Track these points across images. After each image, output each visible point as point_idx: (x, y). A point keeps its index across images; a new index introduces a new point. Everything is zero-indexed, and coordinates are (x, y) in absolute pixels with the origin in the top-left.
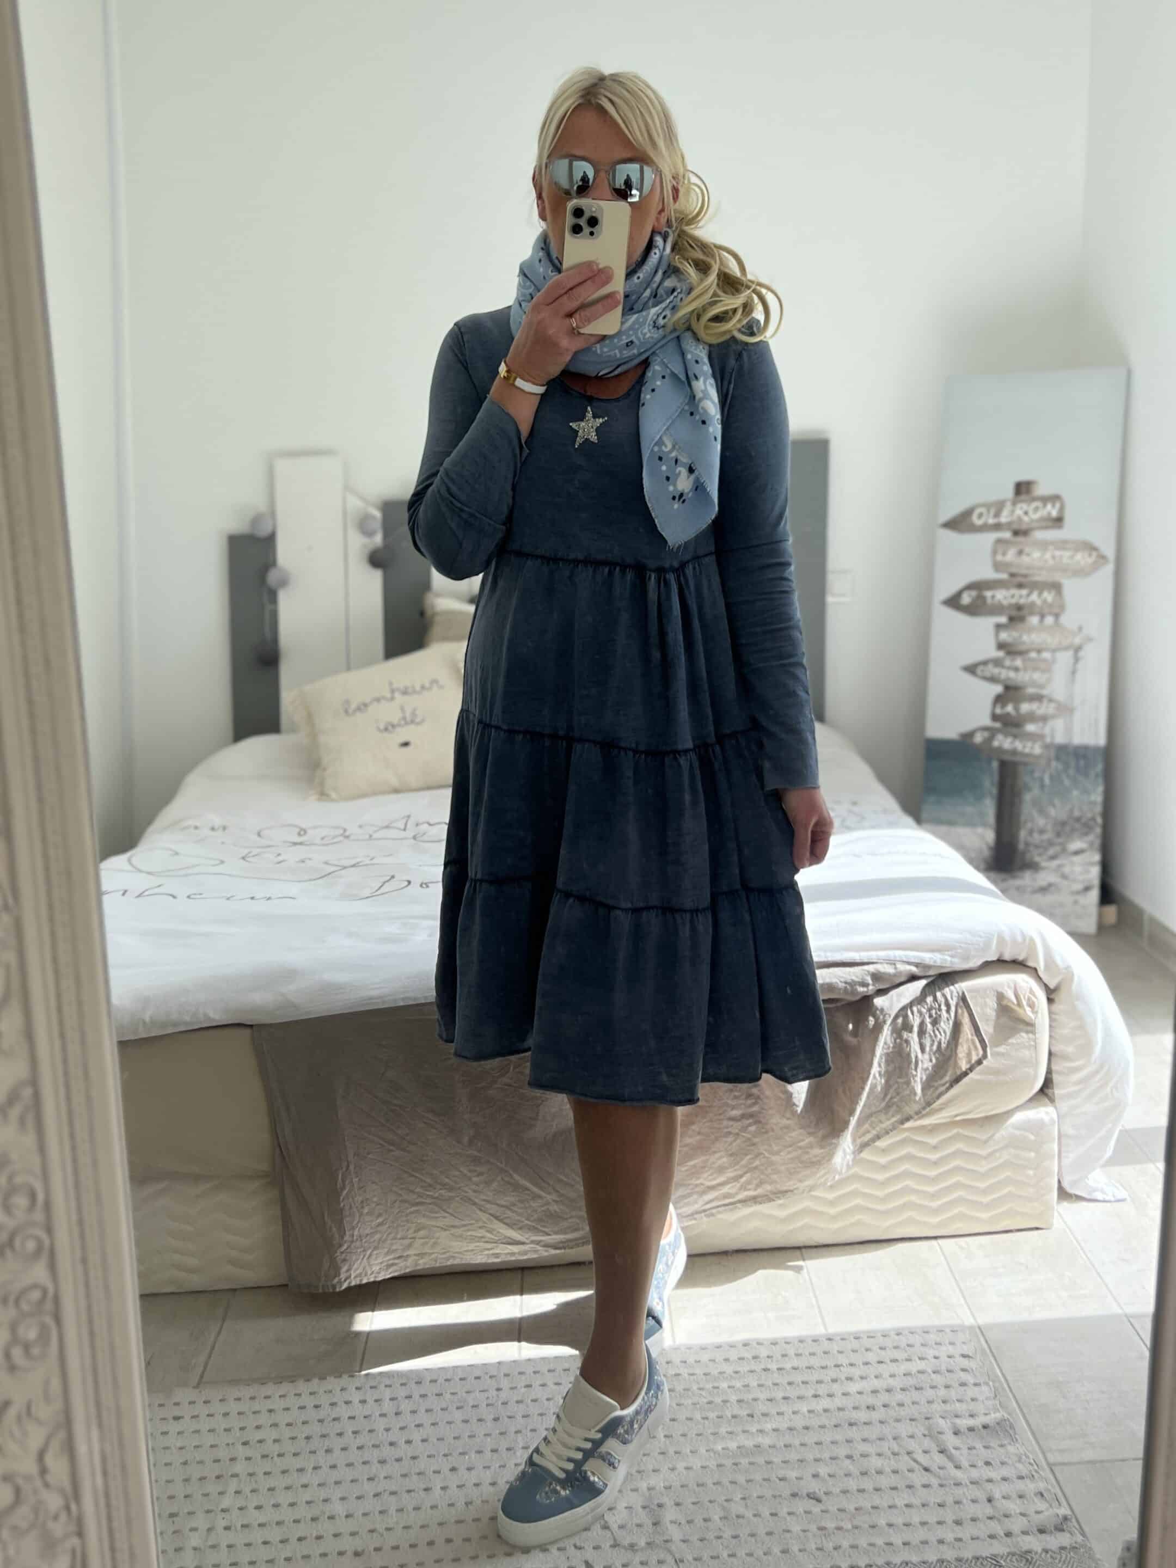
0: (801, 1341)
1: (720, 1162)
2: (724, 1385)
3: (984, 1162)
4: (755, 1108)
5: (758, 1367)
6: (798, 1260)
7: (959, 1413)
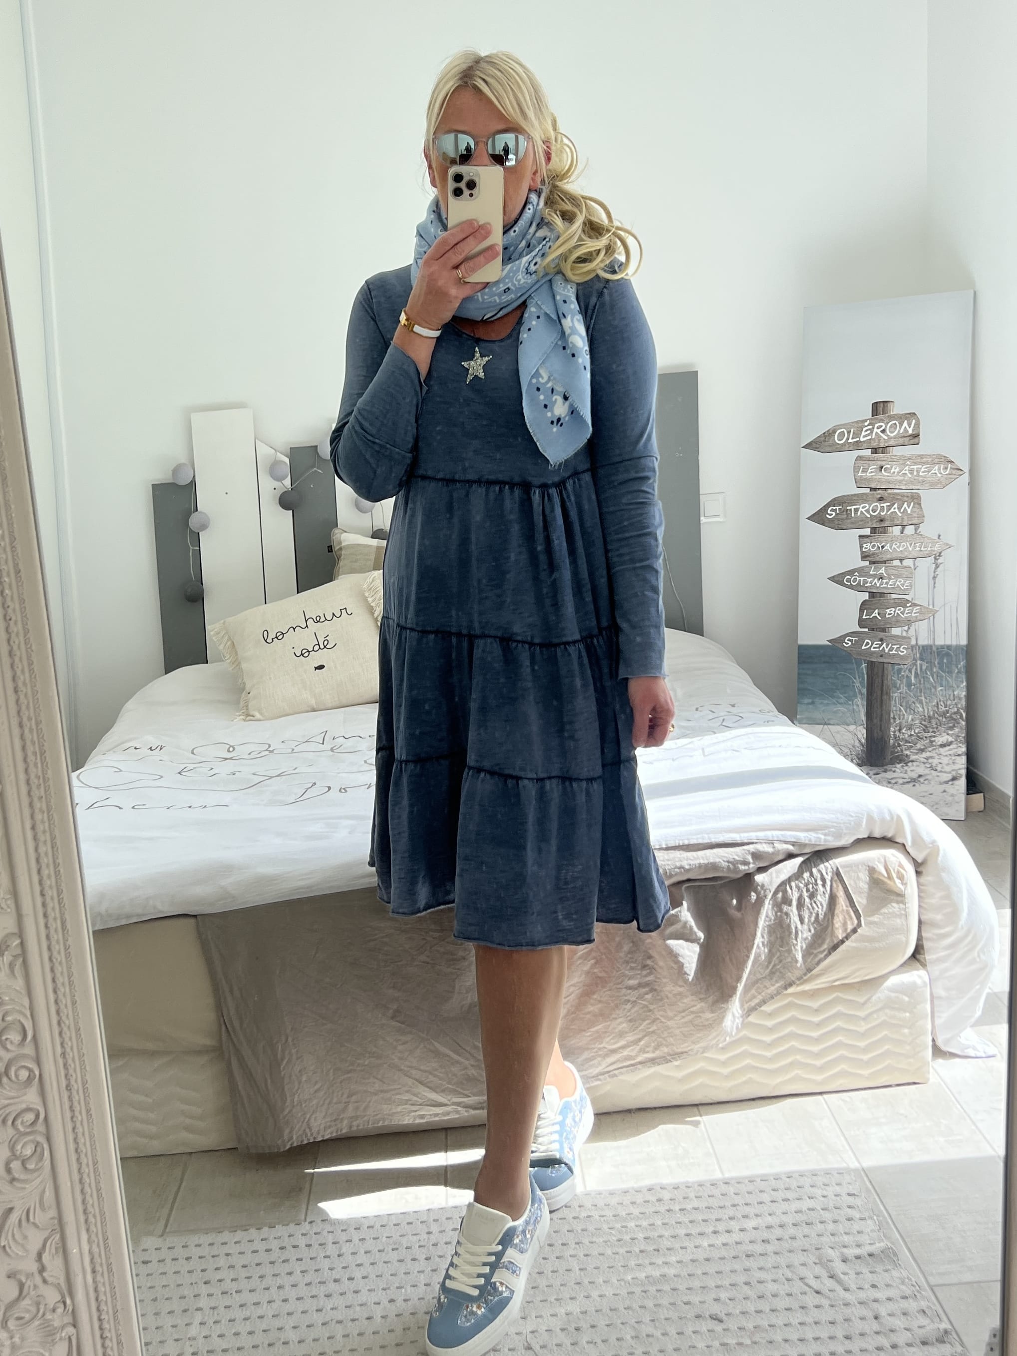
0: (701, 1185)
1: (620, 1027)
2: (632, 1224)
3: (863, 1023)
4: (651, 978)
5: (662, 1209)
6: (695, 1116)
7: (846, 1244)
